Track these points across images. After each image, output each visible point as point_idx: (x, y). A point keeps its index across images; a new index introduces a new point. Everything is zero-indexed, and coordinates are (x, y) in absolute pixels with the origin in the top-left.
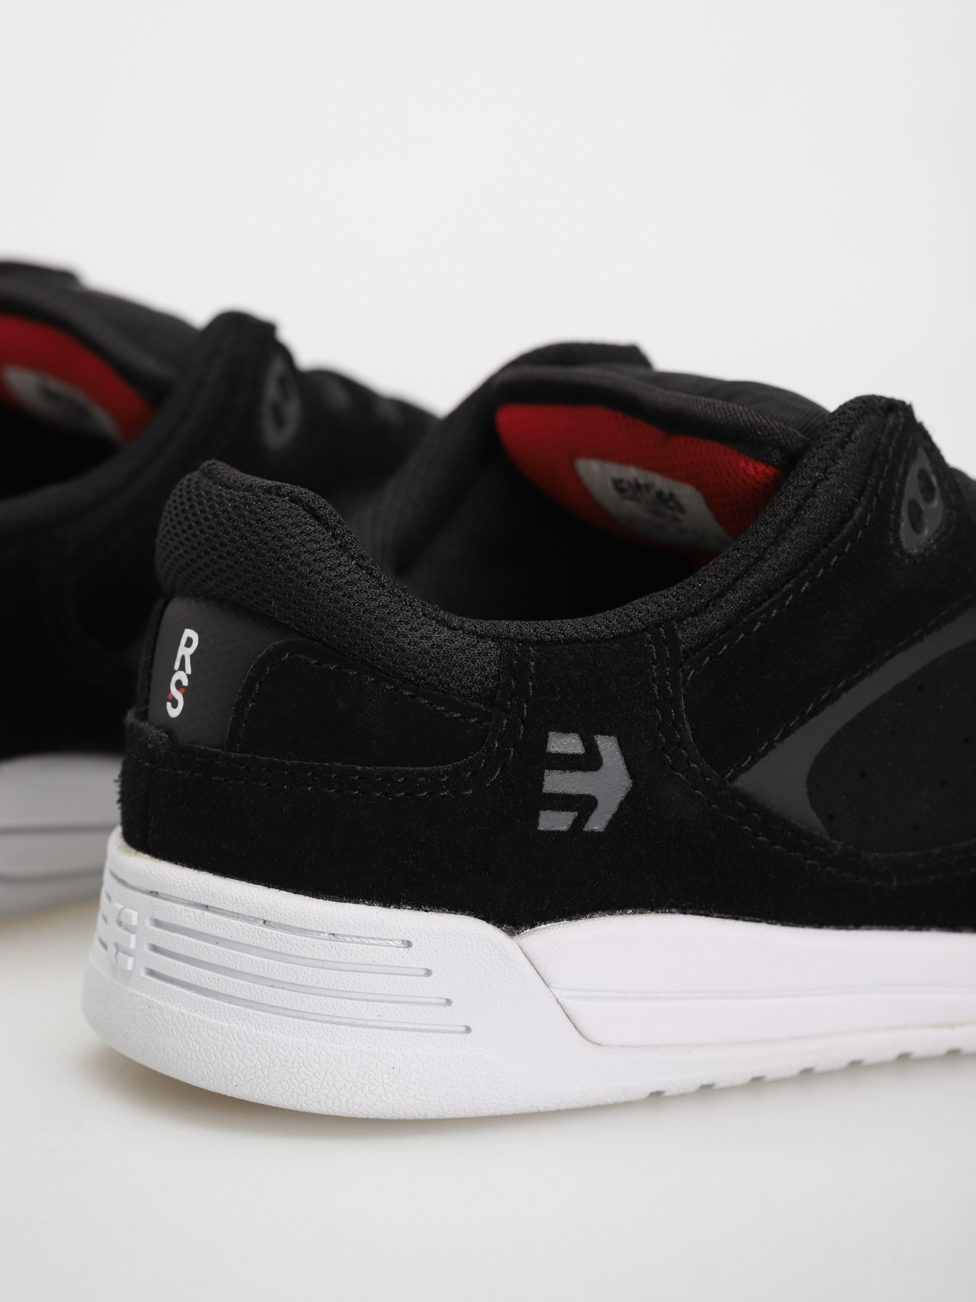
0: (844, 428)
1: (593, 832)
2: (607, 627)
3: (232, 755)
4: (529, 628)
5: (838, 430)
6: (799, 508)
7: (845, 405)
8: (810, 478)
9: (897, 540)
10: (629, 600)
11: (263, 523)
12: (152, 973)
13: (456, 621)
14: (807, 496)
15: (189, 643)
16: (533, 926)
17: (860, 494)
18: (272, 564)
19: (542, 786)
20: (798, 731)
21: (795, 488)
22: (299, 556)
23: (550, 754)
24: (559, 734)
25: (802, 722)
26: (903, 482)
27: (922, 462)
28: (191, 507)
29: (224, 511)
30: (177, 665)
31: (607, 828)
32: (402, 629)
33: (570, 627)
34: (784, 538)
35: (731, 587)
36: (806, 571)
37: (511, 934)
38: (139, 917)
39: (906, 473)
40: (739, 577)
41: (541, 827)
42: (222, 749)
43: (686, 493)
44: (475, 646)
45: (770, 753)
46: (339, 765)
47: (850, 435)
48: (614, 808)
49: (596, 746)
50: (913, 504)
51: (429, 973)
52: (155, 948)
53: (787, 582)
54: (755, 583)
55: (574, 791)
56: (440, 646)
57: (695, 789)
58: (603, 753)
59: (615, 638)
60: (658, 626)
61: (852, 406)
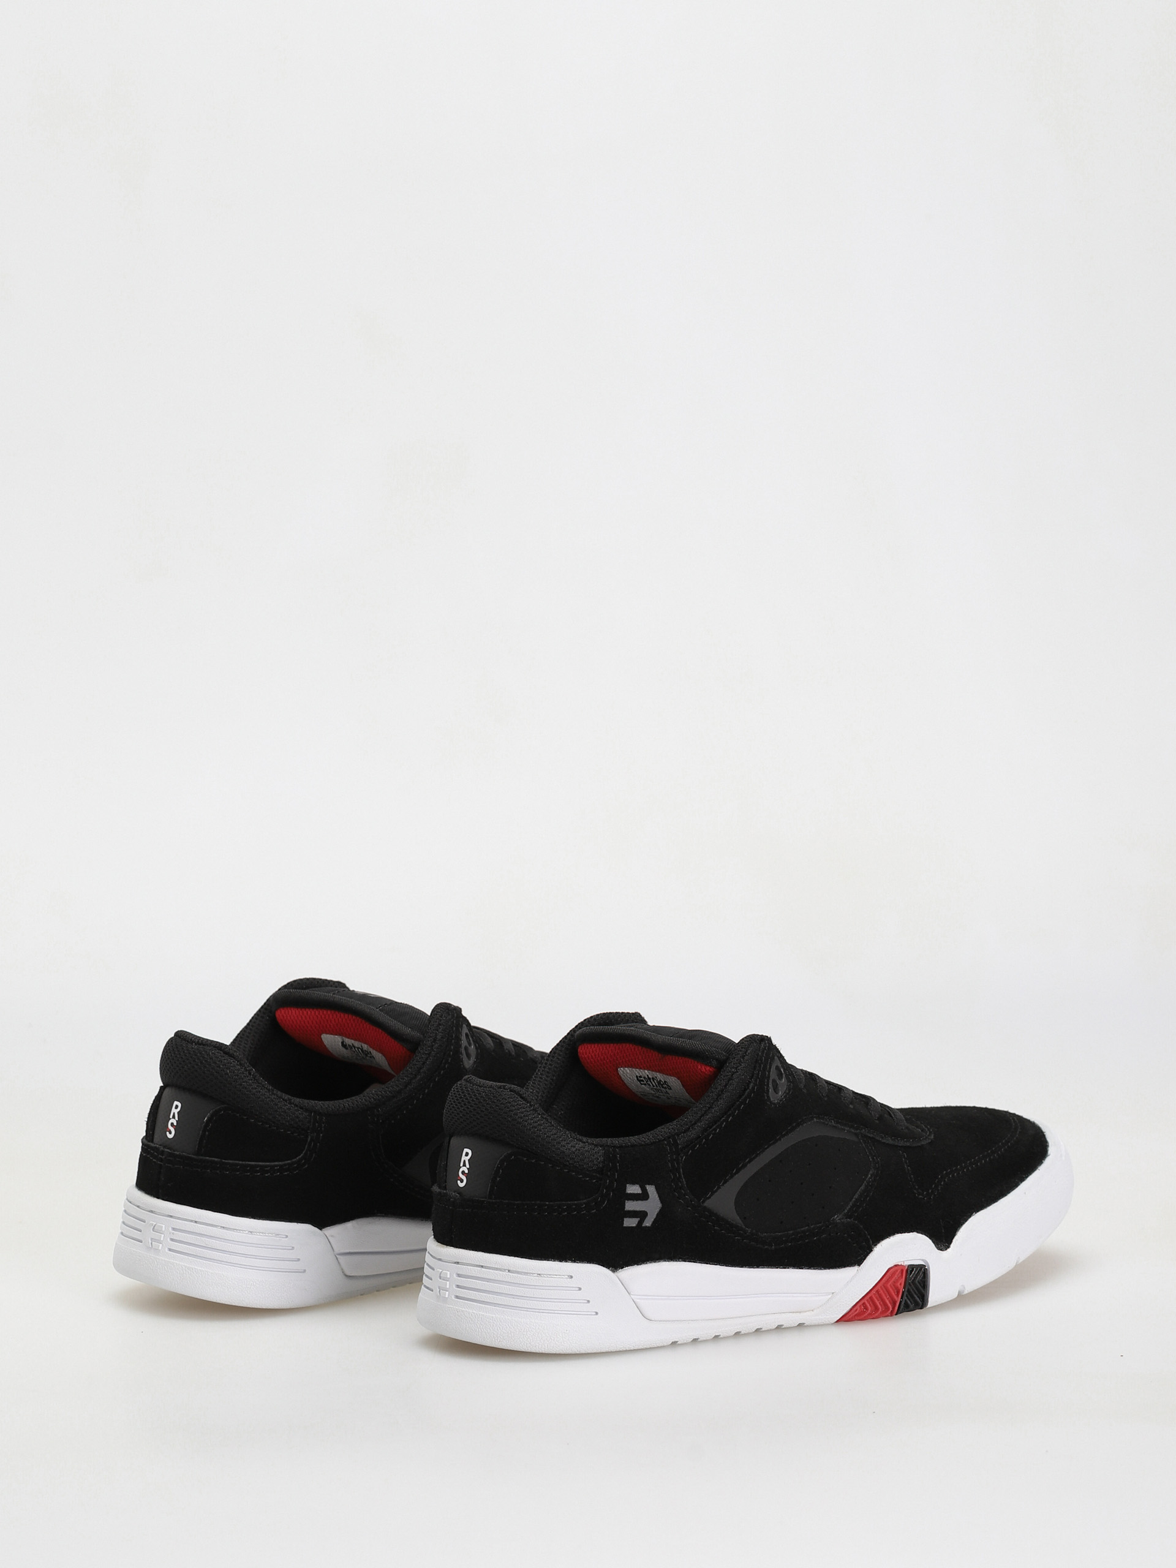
0: (743, 1050)
1: (646, 1227)
2: (648, 1139)
3: (491, 1201)
4: (617, 1141)
5: (741, 1051)
6: (725, 1086)
7: (743, 1039)
8: (730, 1072)
9: (768, 1097)
10: (656, 1128)
11: (496, 1097)
12: (457, 1297)
13: (585, 1139)
14: (730, 1079)
15: (467, 1154)
16: (622, 1268)
17: (752, 1077)
18: (505, 1118)
19: (625, 1207)
20: (730, 1181)
21: (724, 1077)
22: (517, 1115)
23: (627, 1194)
24: (631, 1185)
25: (732, 1177)
26: (769, 1072)
27: (777, 1063)
28: (465, 1096)
29: (481, 1097)
30: (462, 1165)
31: (652, 1225)
32: (563, 1143)
33: (633, 1139)
34: (720, 1098)
35: (699, 1120)
36: (730, 1112)
37: (614, 1272)
38: (450, 1274)
39: (770, 1068)
40: (703, 1115)
41: (625, 1225)
42: (486, 1198)
43: (673, 1081)
44: (594, 1149)
45: (719, 1191)
46: (538, 1202)
47: (746, 1053)
48: (655, 1216)
49: (647, 1190)
50: (774, 1081)
51: (580, 1289)
52: (458, 1286)
53: (723, 1117)
54: (709, 1118)
55: (638, 1209)
56: (579, 1150)
57: (688, 1207)
58: (649, 1193)
59: (652, 1144)
60: (669, 1138)
61: (746, 1040)
